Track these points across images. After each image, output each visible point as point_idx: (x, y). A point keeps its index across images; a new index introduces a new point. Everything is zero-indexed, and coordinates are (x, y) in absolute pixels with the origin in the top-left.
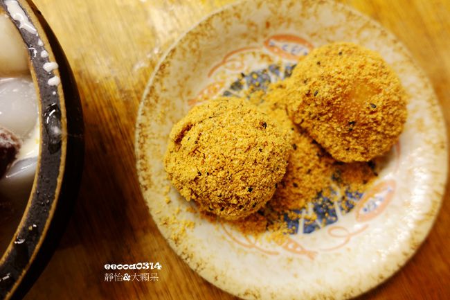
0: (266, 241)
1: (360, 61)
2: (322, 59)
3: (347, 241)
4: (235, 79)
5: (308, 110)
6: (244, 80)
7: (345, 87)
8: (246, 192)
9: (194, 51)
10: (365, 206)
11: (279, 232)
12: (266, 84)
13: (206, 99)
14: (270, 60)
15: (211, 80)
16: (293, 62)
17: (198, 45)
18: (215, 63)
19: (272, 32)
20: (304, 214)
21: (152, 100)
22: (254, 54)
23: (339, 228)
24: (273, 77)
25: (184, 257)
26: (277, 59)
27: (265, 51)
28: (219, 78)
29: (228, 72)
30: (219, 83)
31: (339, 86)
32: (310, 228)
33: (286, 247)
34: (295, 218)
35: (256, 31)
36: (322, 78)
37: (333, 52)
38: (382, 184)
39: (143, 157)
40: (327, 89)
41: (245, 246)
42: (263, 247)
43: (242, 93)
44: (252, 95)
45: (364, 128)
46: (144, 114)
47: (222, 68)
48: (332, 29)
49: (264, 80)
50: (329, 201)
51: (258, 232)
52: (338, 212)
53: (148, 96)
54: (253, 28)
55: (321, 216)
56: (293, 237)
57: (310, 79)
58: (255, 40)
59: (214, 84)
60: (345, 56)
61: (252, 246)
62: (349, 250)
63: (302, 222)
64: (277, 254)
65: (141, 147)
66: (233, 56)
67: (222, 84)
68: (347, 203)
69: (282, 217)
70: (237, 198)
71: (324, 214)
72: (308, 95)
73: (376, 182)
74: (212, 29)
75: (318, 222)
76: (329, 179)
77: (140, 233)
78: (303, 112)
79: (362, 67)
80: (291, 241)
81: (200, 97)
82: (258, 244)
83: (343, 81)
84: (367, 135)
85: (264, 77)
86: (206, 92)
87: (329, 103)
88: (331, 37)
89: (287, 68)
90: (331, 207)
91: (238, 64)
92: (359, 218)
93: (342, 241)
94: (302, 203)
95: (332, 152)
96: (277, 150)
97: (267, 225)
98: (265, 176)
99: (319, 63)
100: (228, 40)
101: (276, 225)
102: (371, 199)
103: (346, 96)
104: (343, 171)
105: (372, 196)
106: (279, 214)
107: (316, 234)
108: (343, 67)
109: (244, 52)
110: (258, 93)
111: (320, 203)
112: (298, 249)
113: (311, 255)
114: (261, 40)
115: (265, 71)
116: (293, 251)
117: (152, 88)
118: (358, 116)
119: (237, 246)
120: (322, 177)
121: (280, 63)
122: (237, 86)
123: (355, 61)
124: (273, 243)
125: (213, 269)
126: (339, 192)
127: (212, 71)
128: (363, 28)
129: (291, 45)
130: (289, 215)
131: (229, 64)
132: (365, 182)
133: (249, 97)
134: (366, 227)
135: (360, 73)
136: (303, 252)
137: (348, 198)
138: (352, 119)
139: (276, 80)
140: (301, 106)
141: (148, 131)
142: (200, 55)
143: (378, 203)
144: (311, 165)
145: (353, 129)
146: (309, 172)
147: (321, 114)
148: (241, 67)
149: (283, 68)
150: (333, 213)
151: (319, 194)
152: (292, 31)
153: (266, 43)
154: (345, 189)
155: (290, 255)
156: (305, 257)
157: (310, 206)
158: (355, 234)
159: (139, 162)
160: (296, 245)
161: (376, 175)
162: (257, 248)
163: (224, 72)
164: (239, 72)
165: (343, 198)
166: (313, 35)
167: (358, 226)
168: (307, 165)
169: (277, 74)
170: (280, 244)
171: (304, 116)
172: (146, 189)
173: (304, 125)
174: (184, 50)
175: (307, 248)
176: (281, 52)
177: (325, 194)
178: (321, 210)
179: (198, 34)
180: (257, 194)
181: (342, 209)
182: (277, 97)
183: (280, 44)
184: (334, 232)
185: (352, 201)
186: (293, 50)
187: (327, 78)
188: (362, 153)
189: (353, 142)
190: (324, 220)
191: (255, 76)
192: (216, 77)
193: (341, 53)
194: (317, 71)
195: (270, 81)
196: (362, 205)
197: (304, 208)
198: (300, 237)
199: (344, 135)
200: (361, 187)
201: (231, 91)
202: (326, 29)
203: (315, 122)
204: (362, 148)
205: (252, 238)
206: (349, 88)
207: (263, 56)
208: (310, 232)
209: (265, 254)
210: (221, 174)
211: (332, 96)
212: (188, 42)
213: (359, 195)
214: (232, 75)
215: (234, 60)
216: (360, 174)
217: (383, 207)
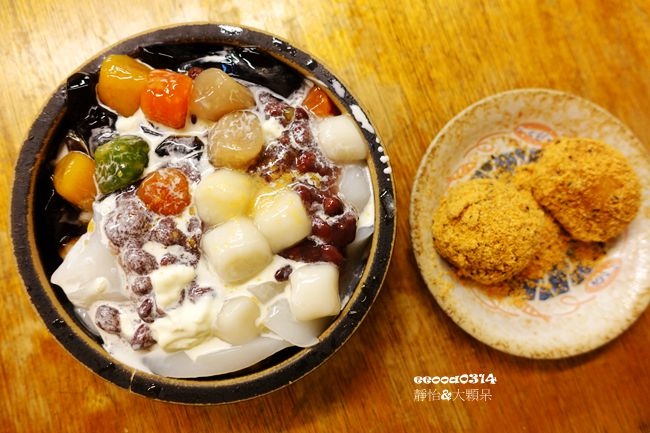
0: (507, 304)
1: (607, 160)
2: (574, 154)
3: (577, 309)
4: (485, 160)
5: (558, 196)
6: (493, 162)
7: (594, 181)
8: (514, 261)
9: (458, 136)
10: (594, 280)
11: (520, 297)
12: (512, 166)
13: (460, 177)
14: (517, 144)
15: (465, 161)
16: (538, 147)
17: (462, 132)
18: (470, 146)
19: (523, 120)
20: (540, 283)
21: (424, 179)
22: (503, 138)
23: (570, 297)
24: (519, 161)
25: (449, 312)
26: (523, 144)
27: (514, 136)
28: (472, 159)
29: (480, 153)
30: (471, 163)
31: (589, 180)
32: (545, 296)
33: (524, 311)
34: (532, 287)
35: (509, 120)
36: (575, 171)
37: (583, 149)
38: (608, 262)
39: (417, 227)
40: (579, 182)
41: (491, 307)
42: (506, 310)
43: (491, 174)
44: (500, 176)
45: (606, 215)
46: (418, 191)
47: (475, 150)
48: (577, 122)
49: (511, 163)
50: (562, 274)
51: (501, 296)
52: (570, 283)
53: (422, 175)
54: (508, 117)
55: (556, 286)
56: (531, 303)
57: (564, 172)
58: (507, 126)
59: (467, 164)
60: (594, 154)
61: (496, 308)
62: (579, 315)
63: (538, 290)
64: (517, 315)
65: (416, 219)
66: (486, 140)
67: (475, 164)
68: (578, 276)
69: (522, 285)
70: (505, 265)
71: (557, 284)
72: (562, 185)
73: (604, 260)
74: (476, 117)
75: (552, 292)
76: (564, 254)
77: (395, 292)
78: (553, 197)
79: (609, 165)
80: (528, 306)
81: (455, 176)
82: (501, 307)
83: (593, 176)
84: (607, 221)
85: (511, 159)
86: (460, 171)
87: (580, 194)
88: (574, 128)
89: (532, 152)
90: (563, 279)
91: (489, 147)
92: (589, 290)
93: (573, 308)
94: (541, 273)
95: (574, 233)
96: (539, 230)
97: (510, 291)
98: (528, 250)
99: (570, 157)
100: (485, 127)
101: (517, 291)
102: (599, 274)
103: (595, 189)
104: (576, 248)
105: (600, 271)
106: (519, 282)
107: (550, 301)
108: (593, 164)
109: (496, 136)
110: (506, 174)
111: (554, 274)
112: (535, 313)
113: (546, 318)
114: (512, 126)
115: (511, 154)
116: (530, 314)
117: (425, 169)
118: (603, 205)
119: (485, 307)
120: (558, 253)
121: (526, 147)
122: (487, 166)
123: (604, 160)
124: (513, 306)
125: (472, 323)
126: (572, 266)
127: (467, 152)
128: (605, 123)
129: (536, 133)
130: (528, 284)
131: (481, 147)
132: (595, 259)
133: (497, 178)
134: (594, 298)
135: (607, 170)
136: (539, 315)
137: (579, 272)
138: (598, 207)
139: (522, 163)
140: (553, 192)
141: (421, 205)
142: (461, 141)
143: (605, 277)
144: (552, 241)
145: (597, 214)
146: (549, 247)
147: (571, 201)
148: (491, 150)
149: (528, 153)
150: (565, 284)
151: (555, 267)
152: (540, 120)
153: (515, 130)
154: (577, 264)
155: (528, 317)
156: (541, 320)
157: (546, 278)
158: (583, 303)
159: (414, 231)
160: (533, 310)
161: (605, 253)
162: (501, 310)
163: (476, 154)
164: (490, 154)
165: (575, 272)
166: (558, 125)
167: (588, 296)
168: (549, 241)
169: (523, 158)
170: (520, 307)
171: (552, 201)
172: (419, 254)
173: (551, 208)
174: (451, 136)
175: (543, 312)
176: (528, 138)
177: (560, 267)
178: (555, 281)
179: (463, 122)
180: (520, 263)
181: (573, 281)
182: (522, 179)
183: (527, 131)
184: (565, 300)
185: (583, 274)
186: (538, 136)
187: (581, 173)
188: (601, 235)
189: (595, 225)
190: (557, 290)
191: (503, 159)
192: (470, 158)
193: (590, 151)
194: (570, 165)
195: (516, 164)
196: (590, 279)
197: (541, 278)
198: (537, 303)
199: (588, 219)
200: (591, 263)
201: (482, 171)
202: (571, 121)
203: (564, 206)
204: (601, 231)
205: (496, 302)
206: (597, 182)
207: (511, 141)
208: (545, 299)
209: (508, 315)
210: (497, 246)
211: (584, 188)
212: (454, 129)
213: (589, 270)
214: (484, 156)
215: (485, 143)
216: (591, 251)
217: (610, 282)
